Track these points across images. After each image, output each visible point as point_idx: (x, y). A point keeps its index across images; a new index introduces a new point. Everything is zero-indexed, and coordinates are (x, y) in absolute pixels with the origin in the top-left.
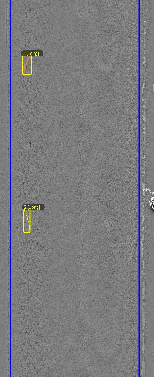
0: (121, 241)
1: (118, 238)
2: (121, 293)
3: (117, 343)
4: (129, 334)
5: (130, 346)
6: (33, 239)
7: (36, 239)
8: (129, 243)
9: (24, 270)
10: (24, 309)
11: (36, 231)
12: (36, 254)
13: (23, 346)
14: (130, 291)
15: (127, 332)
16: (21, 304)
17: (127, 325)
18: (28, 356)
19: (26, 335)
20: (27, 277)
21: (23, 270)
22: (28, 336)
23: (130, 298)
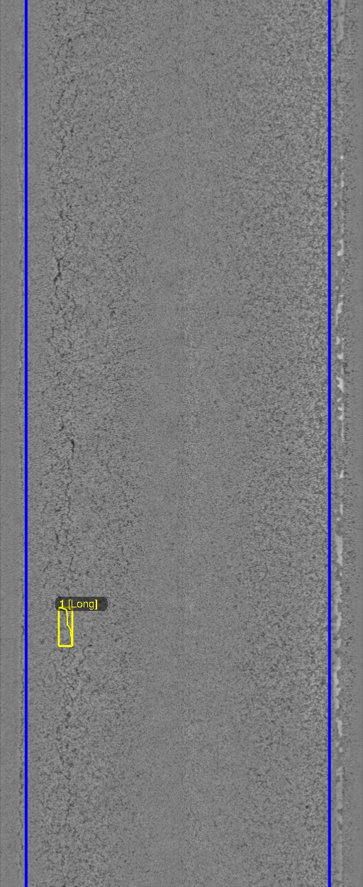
0: (287, 673)
1: (280, 665)
2: (287, 794)
6: (80, 669)
7: (86, 668)
8: (305, 676)
9: (58, 740)
10: (58, 833)
11: (88, 649)
12: (85, 702)
14: (307, 789)
16: (50, 821)
17: (302, 868)
20: (65, 758)
21: (56, 741)
23: (307, 807)
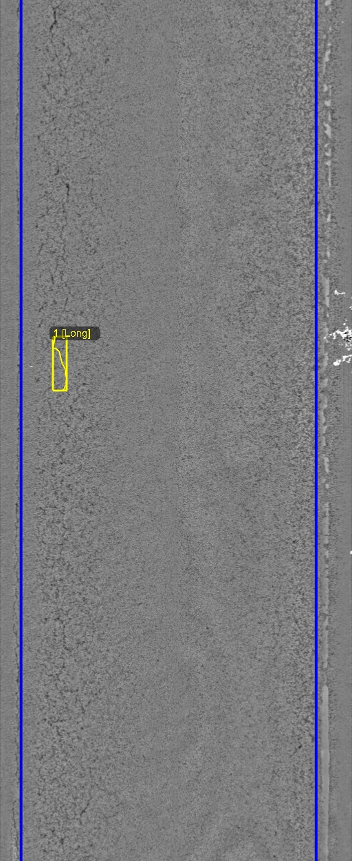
0: (275, 411)
1: (268, 404)
2: (275, 530)
3: (266, 644)
4: (293, 624)
5: (294, 650)
6: (74, 407)
7: (80, 406)
8: (292, 415)
9: (53, 476)
10: (53, 566)
11: (82, 387)
12: (80, 439)
13: (50, 649)
14: (294, 524)
15: (289, 618)
16: (45, 555)
17: (289, 601)
18: (61, 672)
19: (58, 624)
20: (59, 493)
21: (51, 477)
22: (62, 626)
23: (294, 542)
